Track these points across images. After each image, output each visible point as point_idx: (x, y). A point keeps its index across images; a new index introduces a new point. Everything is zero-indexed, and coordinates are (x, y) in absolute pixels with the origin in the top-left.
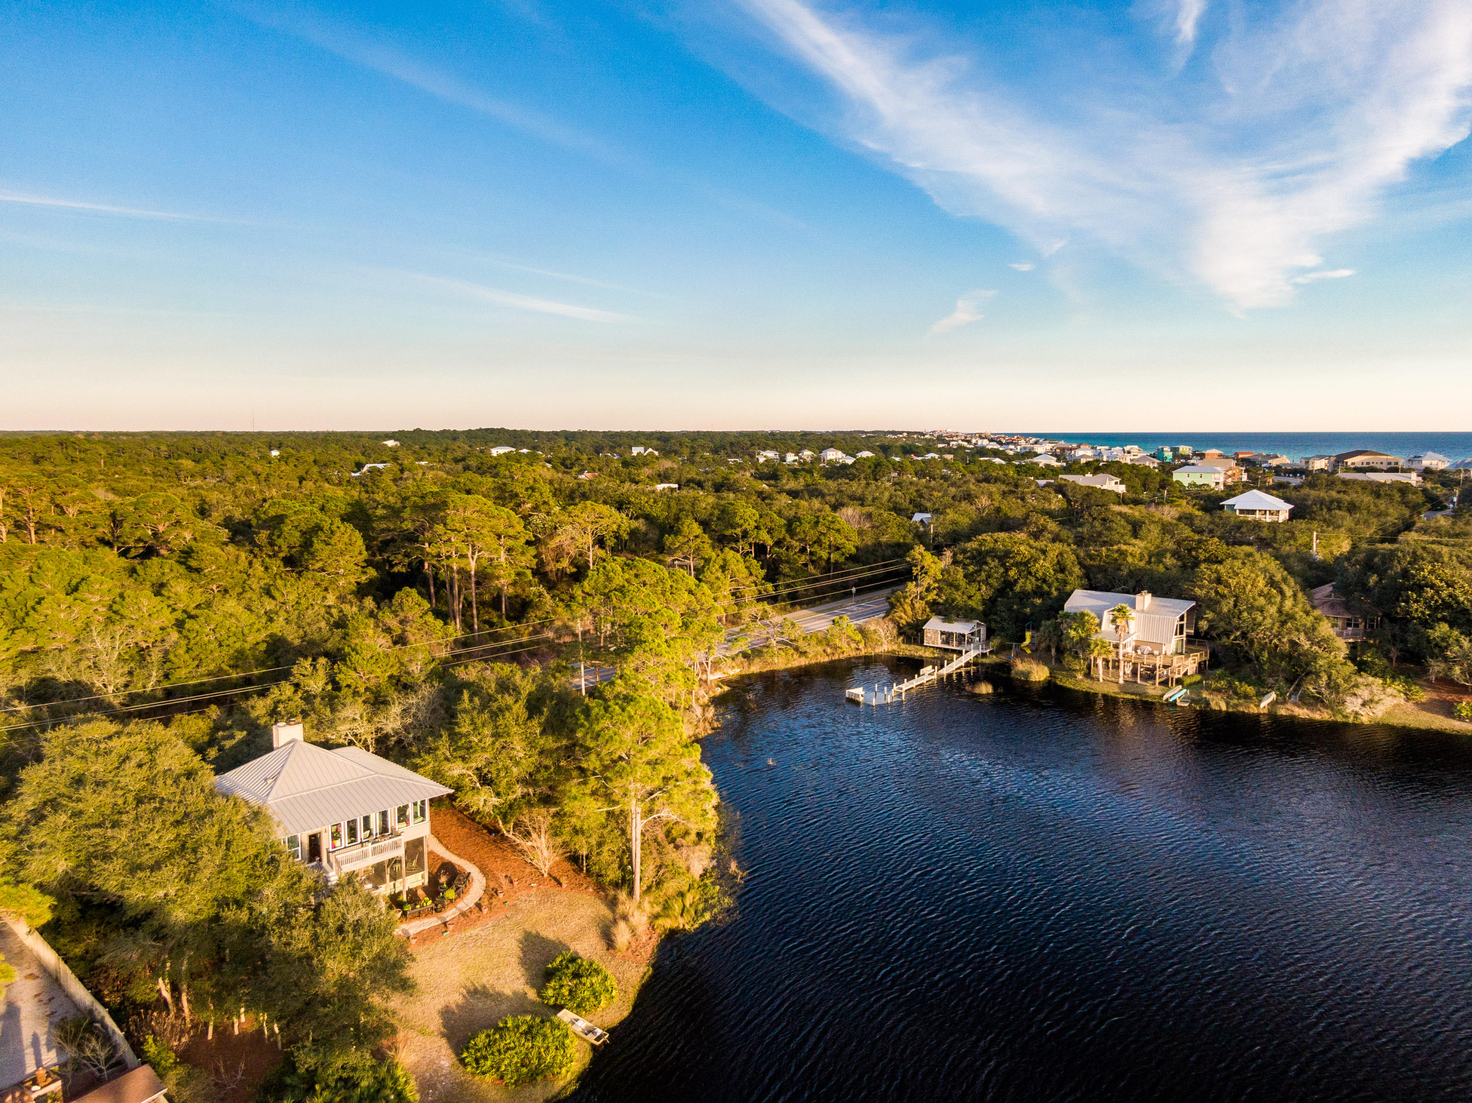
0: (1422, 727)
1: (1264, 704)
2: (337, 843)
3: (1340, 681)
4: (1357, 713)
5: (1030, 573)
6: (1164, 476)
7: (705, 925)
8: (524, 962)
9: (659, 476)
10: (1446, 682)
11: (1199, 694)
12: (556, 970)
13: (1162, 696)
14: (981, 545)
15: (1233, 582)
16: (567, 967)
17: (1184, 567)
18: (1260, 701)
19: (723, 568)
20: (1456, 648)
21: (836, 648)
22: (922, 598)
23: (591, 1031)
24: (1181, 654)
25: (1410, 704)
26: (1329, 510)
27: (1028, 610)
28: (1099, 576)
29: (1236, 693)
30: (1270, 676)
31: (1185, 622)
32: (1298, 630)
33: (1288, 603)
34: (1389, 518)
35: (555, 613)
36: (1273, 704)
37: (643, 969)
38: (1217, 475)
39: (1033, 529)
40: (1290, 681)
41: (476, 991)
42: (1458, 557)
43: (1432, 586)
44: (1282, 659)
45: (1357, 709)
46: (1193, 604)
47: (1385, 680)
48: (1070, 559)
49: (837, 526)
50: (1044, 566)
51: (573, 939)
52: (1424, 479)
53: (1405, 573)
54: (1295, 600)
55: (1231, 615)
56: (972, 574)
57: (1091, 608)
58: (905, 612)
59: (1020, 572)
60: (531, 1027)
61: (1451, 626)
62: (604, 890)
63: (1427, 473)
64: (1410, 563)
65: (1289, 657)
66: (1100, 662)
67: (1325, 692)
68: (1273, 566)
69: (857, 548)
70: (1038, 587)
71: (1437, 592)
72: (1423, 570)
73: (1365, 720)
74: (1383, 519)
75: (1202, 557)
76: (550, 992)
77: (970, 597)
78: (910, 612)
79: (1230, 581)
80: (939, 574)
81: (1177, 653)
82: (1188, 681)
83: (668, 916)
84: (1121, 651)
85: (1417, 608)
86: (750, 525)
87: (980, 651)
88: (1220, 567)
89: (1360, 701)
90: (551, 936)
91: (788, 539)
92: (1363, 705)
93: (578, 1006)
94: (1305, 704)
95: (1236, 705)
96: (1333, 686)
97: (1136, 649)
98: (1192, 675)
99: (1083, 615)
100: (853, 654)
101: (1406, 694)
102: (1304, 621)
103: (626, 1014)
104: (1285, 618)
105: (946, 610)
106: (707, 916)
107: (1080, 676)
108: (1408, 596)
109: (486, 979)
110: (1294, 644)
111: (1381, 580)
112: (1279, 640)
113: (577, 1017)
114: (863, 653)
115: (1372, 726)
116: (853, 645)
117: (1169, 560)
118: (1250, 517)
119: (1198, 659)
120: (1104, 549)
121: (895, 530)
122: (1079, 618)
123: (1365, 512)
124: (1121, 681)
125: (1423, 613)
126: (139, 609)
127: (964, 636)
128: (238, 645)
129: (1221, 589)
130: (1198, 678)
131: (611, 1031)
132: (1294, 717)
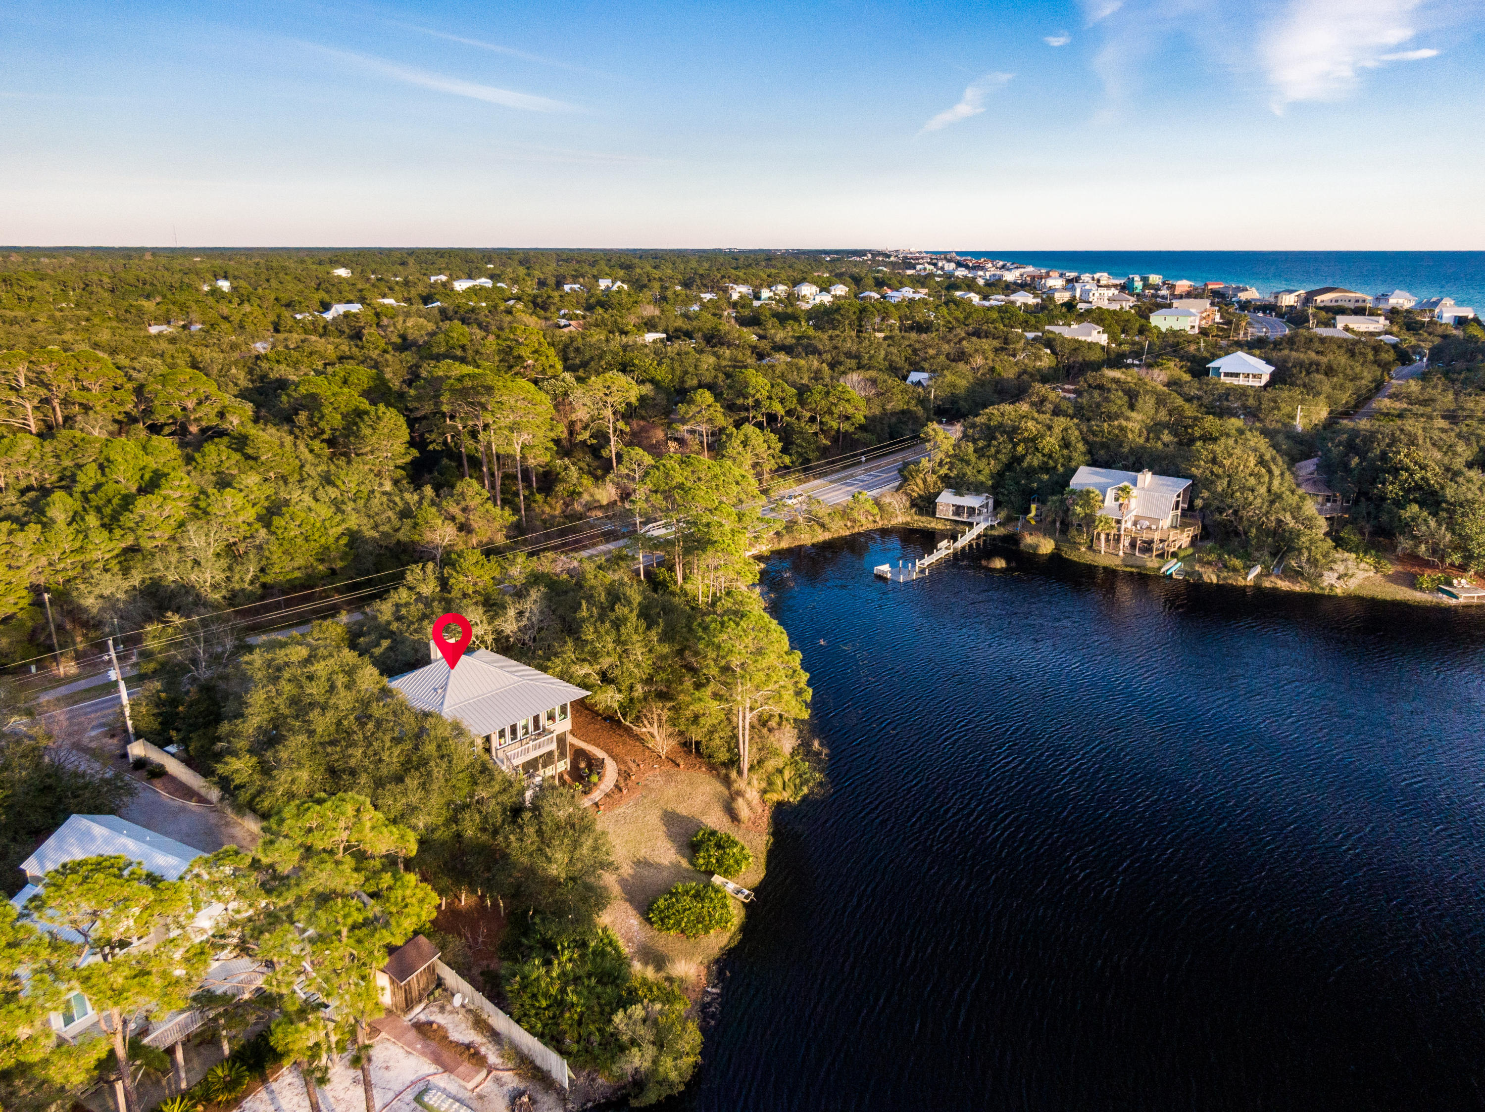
0: (1388, 598)
1: (1251, 577)
2: (502, 741)
3: (1319, 556)
4: (1332, 585)
5: (1037, 449)
6: (1143, 321)
7: (805, 798)
8: (672, 836)
9: (646, 324)
10: (1413, 558)
11: (1192, 567)
12: (701, 842)
13: (1160, 568)
14: (990, 420)
15: (1227, 463)
16: (709, 840)
17: (1180, 443)
18: (1247, 574)
19: (745, 444)
20: (1424, 528)
21: (854, 521)
22: (934, 472)
23: (739, 892)
24: (1176, 527)
25: (1379, 575)
26: (1308, 373)
27: (1035, 485)
28: (1102, 452)
29: (1225, 566)
30: (1257, 550)
31: (1181, 499)
32: (1284, 509)
33: (1276, 483)
34: (1364, 382)
35: (581, 485)
36: (1259, 576)
37: (765, 838)
38: (1192, 318)
39: (1035, 399)
40: (1273, 555)
41: (639, 862)
42: (1431, 438)
43: (1407, 469)
44: (1268, 536)
45: (1333, 582)
46: (1190, 482)
47: (1358, 554)
48: (1074, 434)
49: (847, 396)
50: (1051, 442)
51: (703, 813)
52: (1391, 322)
53: (1384, 456)
54: (1282, 479)
55: (1224, 495)
56: (982, 448)
57: (1096, 485)
58: (917, 486)
59: (1027, 448)
60: (698, 892)
61: (1421, 508)
62: (716, 769)
63: (1393, 314)
64: (1388, 445)
65: (1274, 533)
66: (1103, 537)
67: (1306, 566)
68: (1263, 444)
69: (865, 417)
70: (1045, 463)
71: (1411, 475)
72: (1399, 453)
73: (1339, 591)
74: (1358, 383)
75: (1197, 434)
76: (701, 861)
77: (979, 472)
78: (921, 485)
79: (1225, 462)
80: (951, 449)
81: (1172, 527)
82: (1182, 554)
83: (773, 791)
84: (1123, 527)
85: (1392, 490)
86: (762, 395)
87: (989, 524)
88: (1216, 448)
89: (1336, 575)
90: (684, 813)
91: (799, 408)
92: (1338, 578)
93: (726, 871)
94: (1286, 577)
95: (1225, 578)
96: (1313, 561)
97: (1135, 524)
98: (1186, 549)
99: (1088, 492)
100: (871, 526)
101: (1375, 567)
102: (1290, 501)
103: (762, 876)
104: (1275, 498)
105: (957, 483)
106: (805, 790)
107: (1083, 549)
108: (1385, 479)
109: (643, 852)
110: (1279, 521)
111: (1361, 462)
112: (1267, 518)
113: (725, 880)
114: (879, 526)
115: (1345, 597)
116: (871, 518)
117: (1166, 437)
118: (1235, 381)
119: (1191, 534)
120: (1105, 424)
121: (900, 396)
122: (1085, 496)
123: (1341, 375)
124: (1121, 553)
125: (1396, 494)
126: (224, 507)
127: (974, 509)
128: (323, 540)
129: (1216, 469)
130: (1190, 551)
131: (755, 890)
132: (1277, 589)
